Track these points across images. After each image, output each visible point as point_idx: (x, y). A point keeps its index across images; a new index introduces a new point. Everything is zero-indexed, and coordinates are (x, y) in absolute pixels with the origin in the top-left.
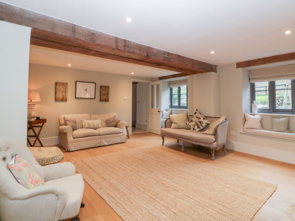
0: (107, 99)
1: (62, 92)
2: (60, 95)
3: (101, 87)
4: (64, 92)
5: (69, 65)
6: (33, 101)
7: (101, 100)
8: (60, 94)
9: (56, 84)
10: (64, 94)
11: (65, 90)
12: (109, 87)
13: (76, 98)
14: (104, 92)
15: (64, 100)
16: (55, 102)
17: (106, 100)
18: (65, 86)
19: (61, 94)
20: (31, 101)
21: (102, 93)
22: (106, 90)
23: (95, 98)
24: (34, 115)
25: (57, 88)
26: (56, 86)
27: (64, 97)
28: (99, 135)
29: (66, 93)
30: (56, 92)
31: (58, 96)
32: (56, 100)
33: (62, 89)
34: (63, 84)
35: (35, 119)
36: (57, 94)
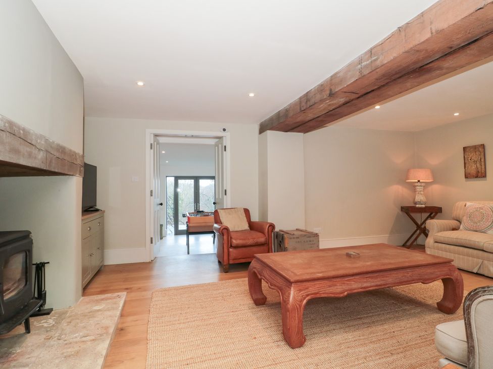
1: (475, 162)
2: (472, 169)
4: (478, 162)
5: (456, 114)
6: (421, 181)
8: (472, 166)
9: (465, 149)
10: (478, 165)
11: (480, 159)
15: (480, 175)
16: (466, 181)
18: (479, 151)
19: (474, 167)
20: (419, 181)
25: (466, 157)
26: (464, 153)
27: (480, 171)
28: (482, 249)
29: (483, 163)
30: (465, 164)
31: (468, 171)
32: (466, 177)
33: (474, 156)
34: (475, 148)
35: (423, 206)
36: (466, 166)
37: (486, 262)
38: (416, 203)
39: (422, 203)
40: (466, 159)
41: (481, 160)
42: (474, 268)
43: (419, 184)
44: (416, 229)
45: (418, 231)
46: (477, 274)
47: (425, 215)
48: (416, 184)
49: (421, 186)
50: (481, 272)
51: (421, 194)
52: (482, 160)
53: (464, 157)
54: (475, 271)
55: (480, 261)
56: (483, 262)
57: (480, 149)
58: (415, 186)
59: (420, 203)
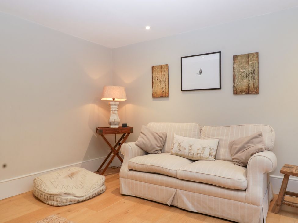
0: (252, 86)
1: (161, 81)
2: (158, 90)
3: (235, 57)
4: (163, 82)
6: (116, 100)
7: (236, 92)
8: (158, 86)
9: (153, 68)
10: (163, 85)
12: (257, 54)
13: (182, 90)
14: (242, 70)
15: (164, 95)
16: (153, 101)
17: (249, 89)
18: (164, 71)
19: (160, 87)
20: (114, 99)
21: (237, 74)
22: (247, 63)
23: (220, 88)
24: (113, 121)
25: (153, 76)
26: (152, 72)
27: (164, 91)
28: (176, 177)
29: (167, 83)
30: (153, 83)
31: (155, 91)
32: (154, 97)
33: (160, 76)
34: (161, 67)
35: (117, 126)
36: (154, 86)
37: (179, 191)
38: (110, 124)
39: (116, 123)
40: (154, 79)
41: (165, 80)
42: (168, 200)
43: (114, 103)
44: (110, 151)
45: (112, 154)
46: (172, 206)
47: (119, 136)
48: (111, 103)
49: (115, 105)
50: (175, 204)
51: (115, 113)
52: (167, 80)
53: (152, 76)
54: (169, 203)
55: (174, 190)
56: (177, 191)
57: (165, 69)
58: (110, 105)
59: (114, 123)
